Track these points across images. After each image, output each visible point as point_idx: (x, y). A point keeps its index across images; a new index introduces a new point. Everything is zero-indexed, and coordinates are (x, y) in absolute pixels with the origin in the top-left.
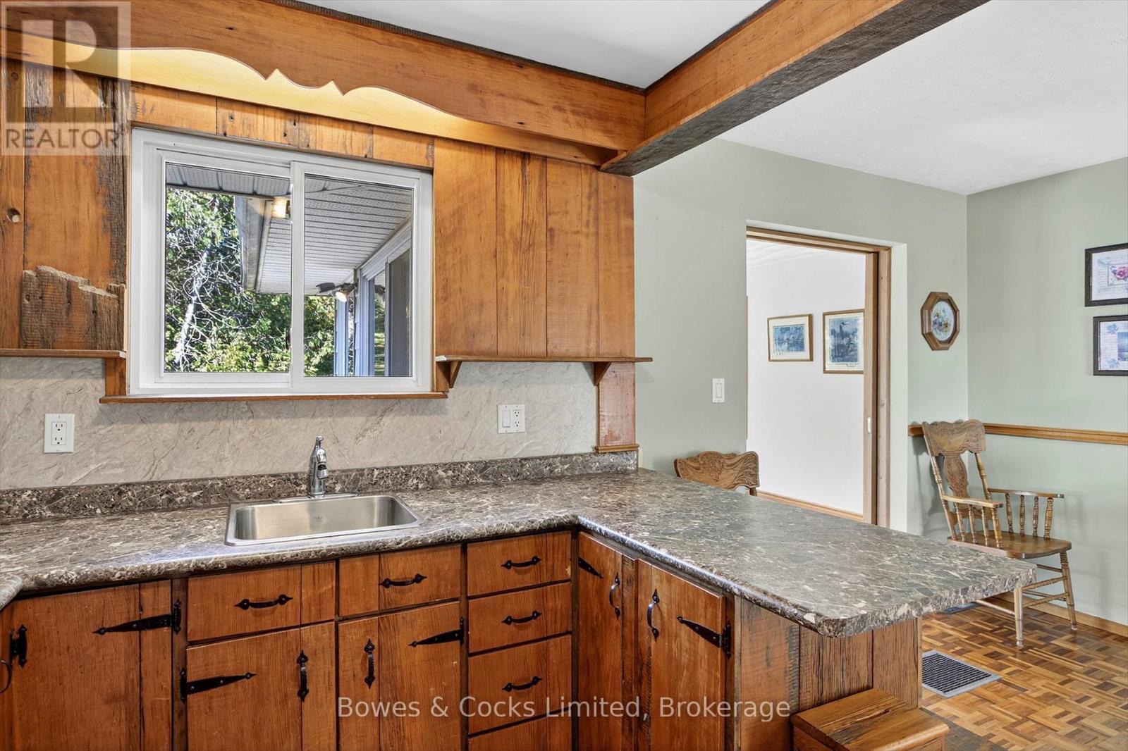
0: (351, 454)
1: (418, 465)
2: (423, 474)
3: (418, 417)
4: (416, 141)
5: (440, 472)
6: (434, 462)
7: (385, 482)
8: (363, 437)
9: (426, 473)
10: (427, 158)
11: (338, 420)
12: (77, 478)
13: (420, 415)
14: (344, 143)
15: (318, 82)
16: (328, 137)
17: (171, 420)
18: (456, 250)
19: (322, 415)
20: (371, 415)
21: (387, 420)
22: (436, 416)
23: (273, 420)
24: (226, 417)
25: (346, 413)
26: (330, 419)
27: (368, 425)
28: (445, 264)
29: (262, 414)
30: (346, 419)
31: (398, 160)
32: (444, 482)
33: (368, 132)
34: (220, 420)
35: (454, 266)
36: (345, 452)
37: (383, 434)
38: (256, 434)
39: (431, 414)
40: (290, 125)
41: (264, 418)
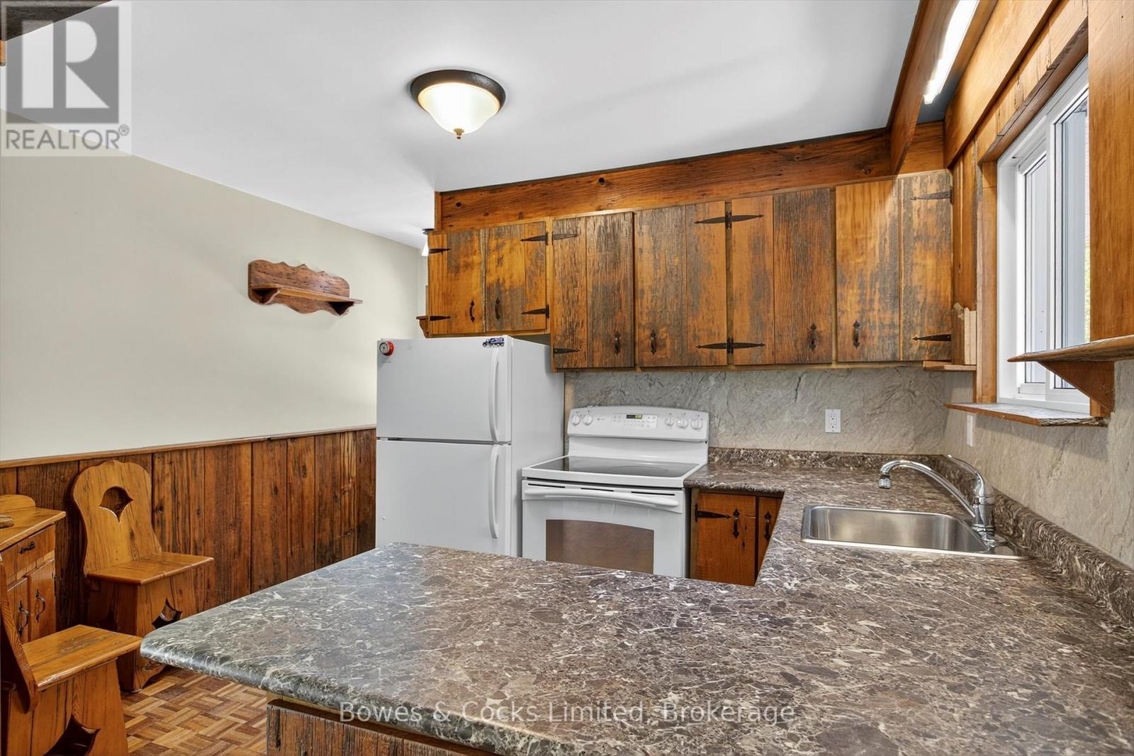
0: (1044, 496)
3: (1085, 459)
13: (1086, 455)
19: (1034, 438)
22: (1098, 462)
24: (1003, 431)
25: (1044, 439)
36: (1041, 492)
39: (1094, 457)
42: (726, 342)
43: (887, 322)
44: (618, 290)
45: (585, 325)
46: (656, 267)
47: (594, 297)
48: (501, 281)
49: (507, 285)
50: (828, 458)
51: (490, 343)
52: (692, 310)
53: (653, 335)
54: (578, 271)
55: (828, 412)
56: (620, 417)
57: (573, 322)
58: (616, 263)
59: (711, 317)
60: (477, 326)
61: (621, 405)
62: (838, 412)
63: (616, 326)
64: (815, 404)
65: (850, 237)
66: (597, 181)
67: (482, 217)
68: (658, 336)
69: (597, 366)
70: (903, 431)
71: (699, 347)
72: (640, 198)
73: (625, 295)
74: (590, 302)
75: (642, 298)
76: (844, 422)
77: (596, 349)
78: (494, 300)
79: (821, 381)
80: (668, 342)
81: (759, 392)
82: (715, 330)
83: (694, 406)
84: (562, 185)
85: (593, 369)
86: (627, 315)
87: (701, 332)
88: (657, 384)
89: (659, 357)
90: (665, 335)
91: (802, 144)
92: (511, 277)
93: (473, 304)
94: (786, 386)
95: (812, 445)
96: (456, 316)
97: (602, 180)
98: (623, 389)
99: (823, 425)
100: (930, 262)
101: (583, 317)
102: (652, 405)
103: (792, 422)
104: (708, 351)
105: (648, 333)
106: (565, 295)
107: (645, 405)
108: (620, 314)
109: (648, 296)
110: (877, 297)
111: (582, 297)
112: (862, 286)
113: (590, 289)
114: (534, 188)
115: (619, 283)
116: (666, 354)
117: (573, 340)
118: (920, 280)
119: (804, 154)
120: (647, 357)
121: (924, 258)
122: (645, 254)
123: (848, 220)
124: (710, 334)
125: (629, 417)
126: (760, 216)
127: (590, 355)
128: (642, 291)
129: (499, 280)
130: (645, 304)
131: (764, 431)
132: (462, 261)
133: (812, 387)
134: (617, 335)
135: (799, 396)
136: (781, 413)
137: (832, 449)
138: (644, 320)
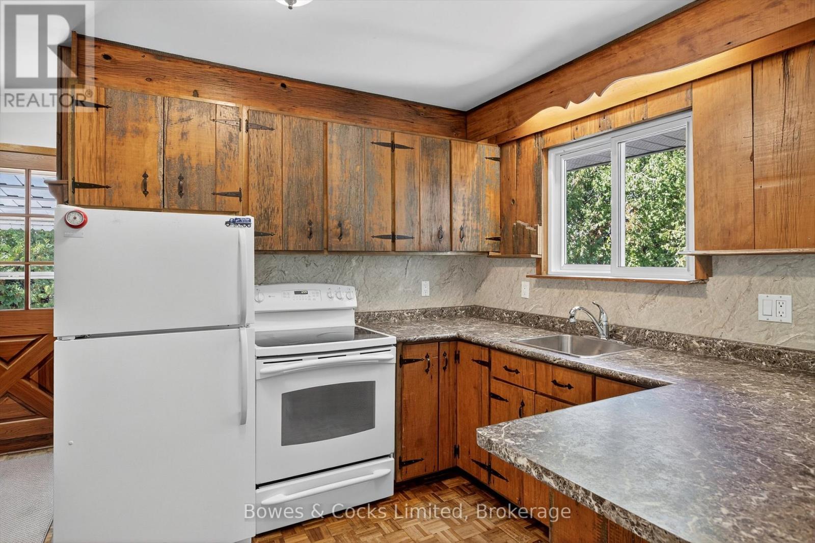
0: (636, 317)
1: (679, 334)
2: (681, 341)
3: (683, 298)
4: (678, 92)
5: (694, 342)
6: (692, 334)
7: (653, 340)
8: (644, 307)
9: (683, 340)
10: (686, 100)
11: (629, 295)
12: (529, 310)
13: (684, 296)
14: (630, 116)
15: (586, 97)
16: (621, 117)
17: (557, 287)
18: (712, 165)
19: (620, 291)
20: (649, 293)
21: (660, 298)
22: (698, 299)
23: (597, 292)
24: (576, 288)
25: (634, 291)
26: (625, 294)
27: (647, 300)
28: (702, 178)
29: (592, 288)
30: (633, 295)
31: (665, 112)
32: (698, 351)
33: (644, 103)
34: (574, 289)
35: (710, 177)
36: (633, 316)
37: (657, 308)
38: (589, 299)
39: (693, 297)
40: (602, 120)
41: (592, 290)
42: (391, 234)
43: (475, 228)
44: (311, 184)
45: (280, 211)
46: (343, 171)
47: (289, 188)
48: (185, 157)
49: (194, 162)
50: (426, 312)
51: (234, 222)
52: (369, 209)
53: (340, 225)
54: (273, 162)
55: (423, 283)
56: (288, 294)
57: (268, 208)
58: (309, 162)
59: (381, 215)
60: (152, 201)
61: (282, 283)
62: (428, 282)
63: (309, 214)
64: (416, 278)
65: (459, 174)
66: (280, 84)
67: (143, 81)
68: (344, 227)
69: (292, 249)
70: (458, 293)
71: (373, 237)
72: (317, 110)
73: (317, 190)
74: (285, 190)
75: (332, 194)
76: (431, 289)
77: (290, 234)
78: (175, 174)
79: (419, 262)
80: (351, 231)
81: (385, 270)
82: (384, 224)
83: (341, 282)
84: (244, 77)
85: (288, 251)
86: (318, 205)
87: (375, 225)
88: (312, 265)
89: (344, 243)
90: (349, 226)
91: (426, 106)
92: (198, 155)
93: (145, 176)
94: (401, 266)
95: (416, 305)
96: (120, 187)
97: (283, 86)
98: (283, 269)
99: (420, 292)
100: (492, 195)
101: (278, 204)
102: (308, 282)
103: (404, 291)
104: (379, 240)
105: (336, 223)
106: (261, 182)
107: (302, 282)
108: (312, 204)
109: (336, 193)
110: (471, 212)
111: (278, 186)
112: (464, 205)
113: (286, 180)
114: (212, 70)
115: (312, 180)
116: (350, 241)
117: (268, 224)
118: (488, 205)
119: (426, 113)
120: (334, 243)
121: (490, 193)
122: (335, 159)
123: (458, 163)
124: (381, 228)
125: (296, 293)
126: (412, 148)
127: (284, 239)
128: (332, 188)
129: (182, 155)
130: (334, 200)
131: (388, 298)
132: (130, 125)
133: (414, 267)
134: (310, 223)
135: (408, 272)
136: (398, 285)
137: (426, 307)
138: (333, 213)
